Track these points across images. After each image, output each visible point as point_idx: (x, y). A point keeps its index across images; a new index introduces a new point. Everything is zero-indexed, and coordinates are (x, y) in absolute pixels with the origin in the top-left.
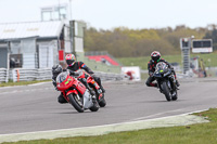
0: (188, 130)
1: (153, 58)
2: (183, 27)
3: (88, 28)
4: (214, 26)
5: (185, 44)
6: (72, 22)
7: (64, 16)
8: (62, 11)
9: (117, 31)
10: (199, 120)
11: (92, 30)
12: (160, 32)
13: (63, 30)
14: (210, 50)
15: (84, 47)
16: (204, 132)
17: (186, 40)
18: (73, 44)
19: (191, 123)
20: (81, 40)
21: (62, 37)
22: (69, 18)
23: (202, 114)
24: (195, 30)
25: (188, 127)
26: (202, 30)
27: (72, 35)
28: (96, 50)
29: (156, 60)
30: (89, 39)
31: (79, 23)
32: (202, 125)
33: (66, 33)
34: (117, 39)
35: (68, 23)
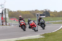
0: (39, 40)
1: (40, 18)
2: (37, 10)
3: (10, 11)
4: (46, 10)
5: (38, 15)
6: (5, 9)
7: (3, 7)
8: (2, 6)
9: (18, 11)
10: (42, 37)
11: (11, 11)
12: (30, 12)
13: (3, 11)
14: (45, 17)
15: (9, 16)
16: (43, 40)
17: (38, 14)
18: (5, 15)
19: (39, 37)
20: (8, 14)
21: (2, 13)
22: (4, 8)
23: (43, 35)
24: (40, 11)
25: (39, 39)
26: (42, 11)
27: (5, 13)
28: (12, 17)
29: (41, 19)
30: (10, 14)
31: (7, 9)
32: (42, 38)
33: (4, 12)
34: (18, 14)
35: (4, 9)
